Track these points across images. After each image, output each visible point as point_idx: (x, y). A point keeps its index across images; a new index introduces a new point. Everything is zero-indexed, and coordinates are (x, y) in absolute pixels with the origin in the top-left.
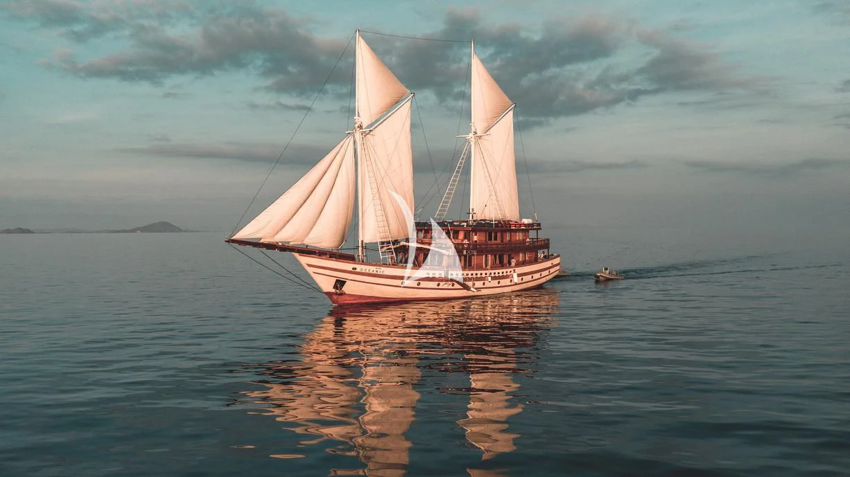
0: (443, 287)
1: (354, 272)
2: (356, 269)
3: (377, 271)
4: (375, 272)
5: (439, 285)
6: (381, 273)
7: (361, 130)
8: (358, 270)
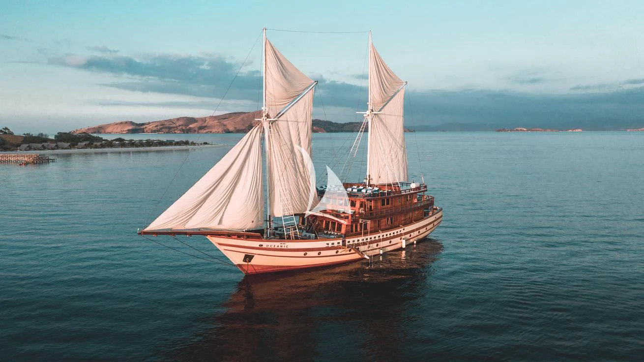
0: (342, 253)
1: (260, 248)
2: (262, 245)
3: (281, 246)
4: (280, 247)
5: (337, 252)
6: (285, 248)
7: (268, 119)
8: (265, 246)
